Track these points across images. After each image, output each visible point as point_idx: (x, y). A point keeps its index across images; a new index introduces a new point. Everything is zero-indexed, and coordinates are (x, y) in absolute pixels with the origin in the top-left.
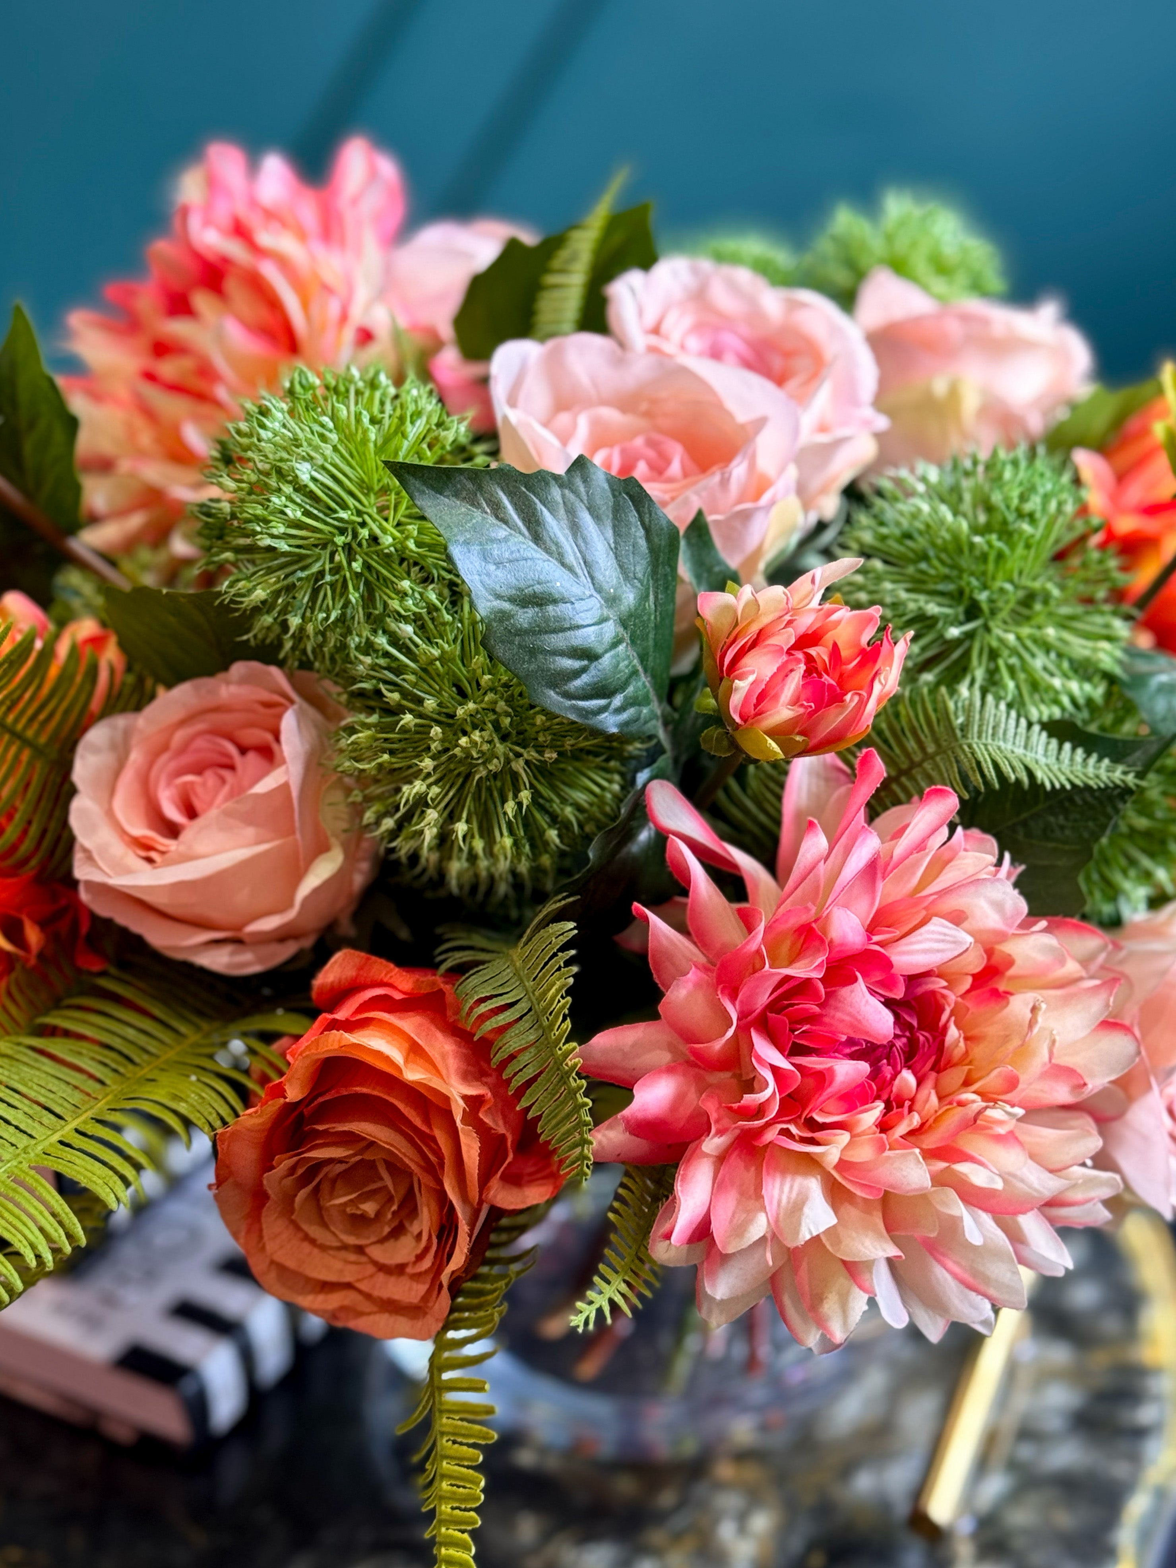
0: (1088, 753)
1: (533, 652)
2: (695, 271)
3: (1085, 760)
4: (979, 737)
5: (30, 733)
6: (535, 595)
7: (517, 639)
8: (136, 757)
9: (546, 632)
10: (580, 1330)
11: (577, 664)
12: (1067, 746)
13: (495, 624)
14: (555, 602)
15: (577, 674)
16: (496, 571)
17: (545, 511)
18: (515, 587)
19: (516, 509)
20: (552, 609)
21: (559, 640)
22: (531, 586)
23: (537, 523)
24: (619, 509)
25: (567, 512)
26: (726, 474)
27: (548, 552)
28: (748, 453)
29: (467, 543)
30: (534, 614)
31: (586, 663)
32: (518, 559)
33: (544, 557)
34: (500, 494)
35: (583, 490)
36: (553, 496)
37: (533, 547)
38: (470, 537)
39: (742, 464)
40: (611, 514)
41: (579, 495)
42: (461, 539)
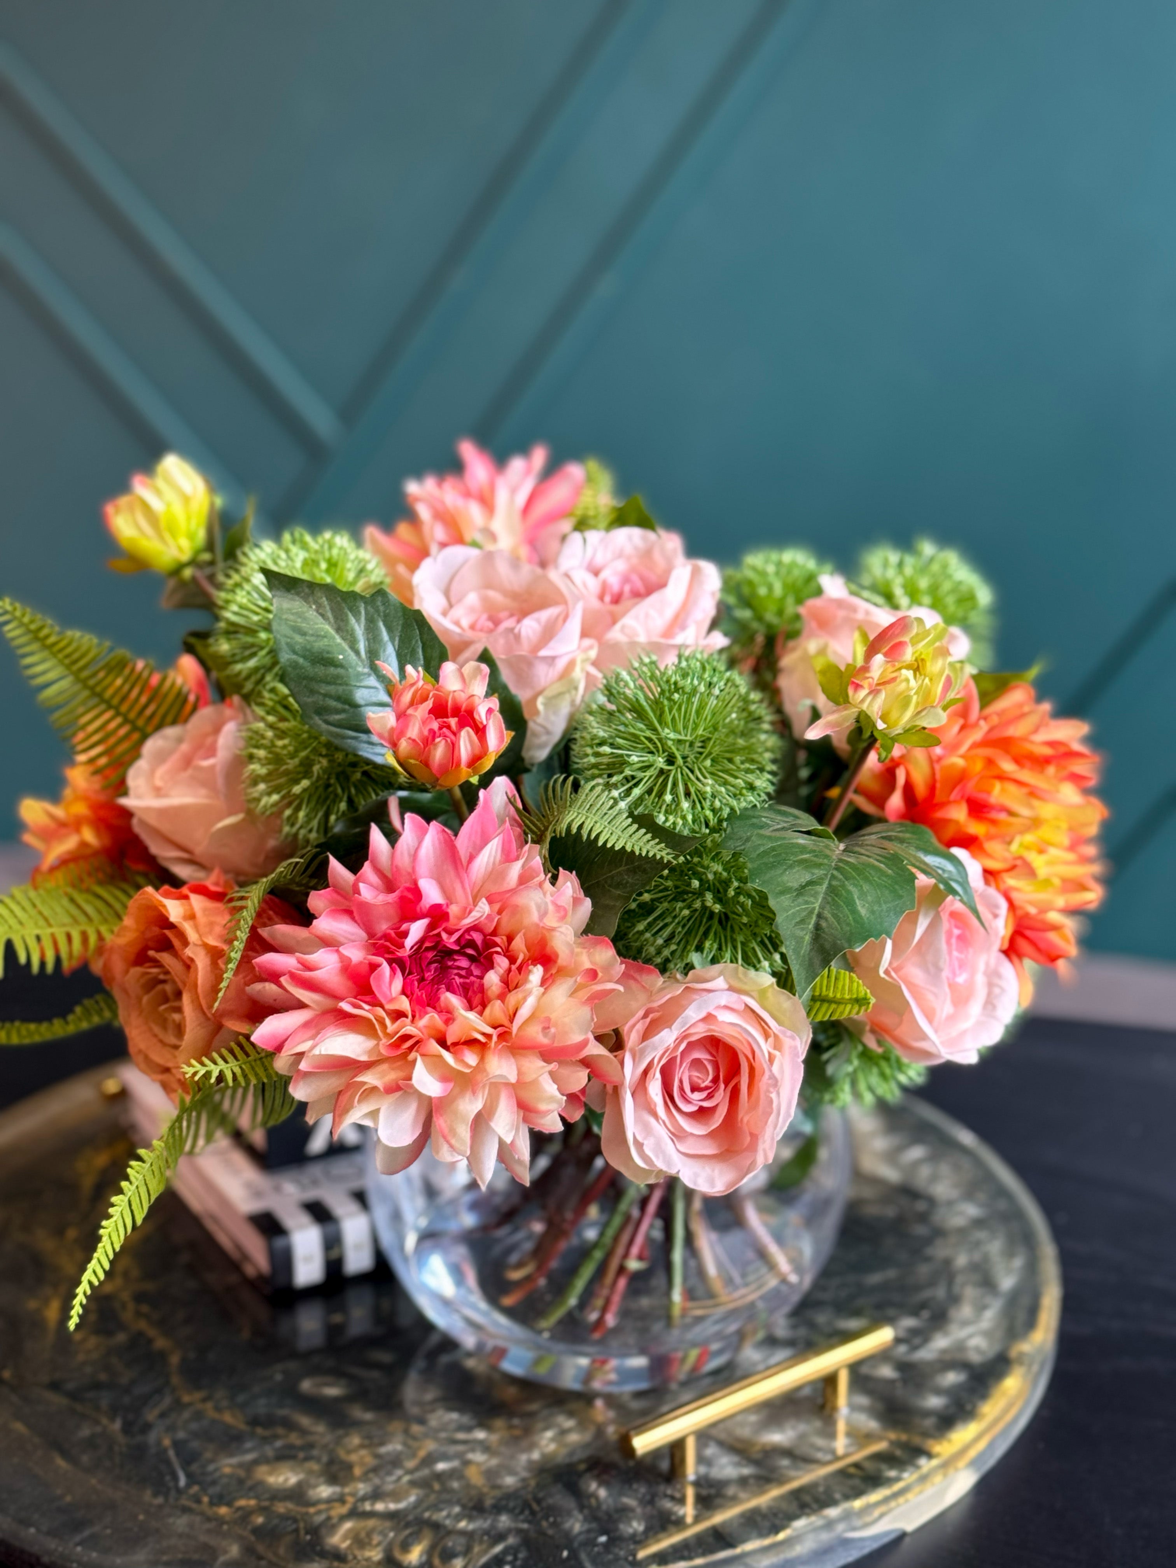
0: (653, 838)
1: (312, 692)
3: (648, 841)
4: (579, 808)
5: (140, 723)
6: (323, 659)
7: (304, 682)
8: (185, 747)
9: (324, 682)
10: (187, 1076)
11: (339, 706)
12: (643, 831)
13: (289, 669)
14: (337, 666)
15: (338, 712)
16: (299, 639)
17: (350, 615)
18: (309, 650)
19: (332, 609)
20: (332, 670)
21: (331, 689)
22: (321, 653)
23: (342, 620)
24: (406, 626)
25: (366, 619)
26: (516, 631)
27: (343, 639)
28: (538, 621)
29: (286, 620)
30: (320, 671)
31: (347, 707)
32: (318, 636)
33: (339, 640)
34: (324, 599)
35: (382, 608)
36: (358, 607)
37: (332, 632)
38: (291, 617)
39: (530, 627)
40: (400, 628)
41: (378, 611)
42: (284, 617)
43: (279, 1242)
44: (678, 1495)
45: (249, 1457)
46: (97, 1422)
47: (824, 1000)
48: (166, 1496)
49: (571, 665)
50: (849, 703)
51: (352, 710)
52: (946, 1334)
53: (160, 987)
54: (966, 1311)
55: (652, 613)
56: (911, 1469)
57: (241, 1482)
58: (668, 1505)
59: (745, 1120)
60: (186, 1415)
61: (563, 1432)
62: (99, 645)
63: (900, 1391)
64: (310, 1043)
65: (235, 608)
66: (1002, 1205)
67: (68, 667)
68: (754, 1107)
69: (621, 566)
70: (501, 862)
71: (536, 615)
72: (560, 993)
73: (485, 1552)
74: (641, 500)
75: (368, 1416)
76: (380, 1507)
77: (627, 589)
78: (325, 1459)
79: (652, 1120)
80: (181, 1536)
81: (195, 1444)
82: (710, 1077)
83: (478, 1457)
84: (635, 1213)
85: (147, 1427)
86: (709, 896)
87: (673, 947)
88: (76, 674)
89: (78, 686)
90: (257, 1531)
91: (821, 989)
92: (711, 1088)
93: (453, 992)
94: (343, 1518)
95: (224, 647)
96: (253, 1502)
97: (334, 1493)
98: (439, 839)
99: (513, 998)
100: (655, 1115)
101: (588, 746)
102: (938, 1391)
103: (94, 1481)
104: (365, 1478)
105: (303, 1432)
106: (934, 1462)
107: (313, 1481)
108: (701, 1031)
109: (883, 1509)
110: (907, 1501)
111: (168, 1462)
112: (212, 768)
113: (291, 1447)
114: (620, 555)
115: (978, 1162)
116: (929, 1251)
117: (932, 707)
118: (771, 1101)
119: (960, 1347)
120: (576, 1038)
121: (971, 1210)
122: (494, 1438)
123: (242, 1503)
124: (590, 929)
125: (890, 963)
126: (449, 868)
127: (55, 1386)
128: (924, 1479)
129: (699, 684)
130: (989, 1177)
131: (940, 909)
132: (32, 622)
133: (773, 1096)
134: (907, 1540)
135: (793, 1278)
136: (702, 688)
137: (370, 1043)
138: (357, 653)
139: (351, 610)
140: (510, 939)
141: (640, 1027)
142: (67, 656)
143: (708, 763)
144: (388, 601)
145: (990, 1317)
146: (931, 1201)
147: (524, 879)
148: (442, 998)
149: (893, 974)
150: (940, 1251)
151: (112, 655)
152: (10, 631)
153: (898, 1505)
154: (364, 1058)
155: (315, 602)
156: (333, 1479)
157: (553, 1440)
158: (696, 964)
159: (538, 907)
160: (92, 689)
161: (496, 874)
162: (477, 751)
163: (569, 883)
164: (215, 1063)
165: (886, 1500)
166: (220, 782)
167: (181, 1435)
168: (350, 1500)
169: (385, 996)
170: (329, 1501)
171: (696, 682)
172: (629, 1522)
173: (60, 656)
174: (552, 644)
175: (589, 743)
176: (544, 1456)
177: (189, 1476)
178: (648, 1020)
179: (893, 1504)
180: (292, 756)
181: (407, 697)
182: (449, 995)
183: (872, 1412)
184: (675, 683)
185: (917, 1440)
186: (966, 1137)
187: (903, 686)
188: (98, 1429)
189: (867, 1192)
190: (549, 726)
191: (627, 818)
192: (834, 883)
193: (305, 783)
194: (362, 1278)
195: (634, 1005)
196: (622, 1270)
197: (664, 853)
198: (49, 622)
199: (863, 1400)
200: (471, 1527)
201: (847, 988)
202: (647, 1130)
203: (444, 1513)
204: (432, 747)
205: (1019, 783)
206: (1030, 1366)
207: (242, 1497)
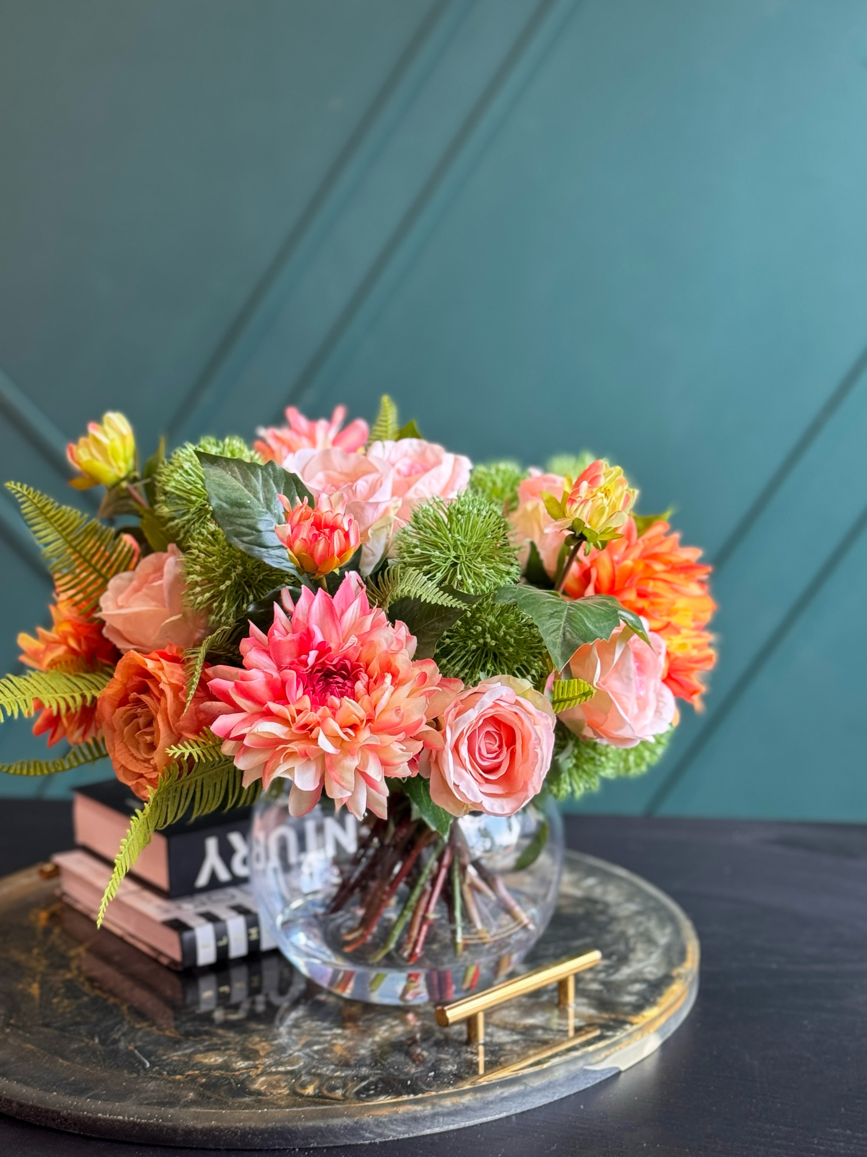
0: (453, 598)
1: (232, 523)
2: (420, 445)
3: (451, 600)
4: (405, 584)
5: (104, 571)
6: (237, 503)
7: (227, 518)
8: (135, 583)
9: (239, 517)
10: (170, 755)
11: (249, 531)
12: (447, 594)
13: (217, 510)
14: (246, 507)
15: (248, 535)
16: (221, 491)
17: (252, 477)
18: (229, 498)
19: (241, 474)
20: (244, 510)
21: (244, 521)
22: (237, 499)
23: (248, 480)
24: (287, 484)
25: (263, 480)
26: (354, 488)
27: (250, 491)
28: (367, 482)
29: (214, 480)
30: (236, 510)
31: (254, 532)
32: (234, 490)
33: (247, 492)
34: (236, 468)
35: (272, 473)
36: (257, 472)
37: (243, 488)
38: (217, 479)
39: (362, 485)
40: (283, 485)
41: (269, 474)
42: (212, 478)
43: (187, 935)
44: (475, 1051)
45: (188, 1051)
46: (83, 1041)
47: (560, 701)
48: (138, 1072)
49: (387, 510)
50: (565, 517)
51: (257, 533)
52: (629, 966)
53: (135, 720)
54: (640, 955)
55: (433, 481)
56: (621, 1031)
57: (186, 1063)
58: (469, 1056)
59: (520, 769)
60: (140, 1034)
61: (392, 1027)
62: (82, 516)
63: (605, 995)
64: (249, 729)
65: (173, 484)
66: (652, 904)
67: (60, 532)
68: (525, 760)
69: (407, 461)
70: (360, 617)
71: (365, 478)
72: (405, 690)
73: (356, 1086)
74: (415, 424)
75: (262, 1027)
76: (281, 1069)
77: (413, 471)
78: (239, 1049)
79: (464, 771)
80: (153, 1091)
81: (150, 1047)
82: (498, 744)
83: (341, 1042)
84: (429, 888)
85: (116, 1042)
86: (488, 636)
87: (466, 671)
88: (65, 538)
89: (67, 546)
90: (202, 1085)
91: (558, 695)
92: (496, 752)
93: (335, 696)
94: (258, 1076)
95: (165, 510)
96: (197, 1072)
97: (249, 1065)
98: (323, 601)
99: (375, 694)
100: (466, 769)
101: (405, 552)
102: (630, 994)
103: (87, 1069)
104: (267, 1055)
105: (221, 1037)
106: (635, 1027)
107: (233, 1059)
108: (491, 712)
109: (607, 1053)
110: (620, 1049)
111: (134, 1056)
112: (161, 585)
113: (216, 1044)
114: (405, 455)
115: (631, 884)
116: (610, 928)
117: (619, 512)
118: (537, 754)
119: (640, 972)
120: (416, 717)
121: (632, 907)
122: (348, 1032)
123: (190, 1072)
124: (418, 656)
125: (599, 680)
126: (328, 620)
127: (47, 1025)
128: (630, 1035)
129: (473, 509)
130: (640, 891)
131: (628, 643)
132: (39, 501)
133: (538, 750)
134: (622, 1075)
135: (531, 927)
136: (475, 511)
137: (286, 729)
138: (259, 500)
139: (253, 473)
140: (367, 665)
141: (453, 712)
142: (60, 525)
143: (479, 559)
144: (275, 469)
145: (655, 957)
146: (607, 905)
147: (375, 626)
148: (329, 699)
149: (602, 685)
150: (616, 928)
151: (89, 523)
152: (25, 508)
153: (616, 1051)
154: (283, 737)
155: (231, 470)
156: (246, 1058)
157: (386, 1031)
158: (482, 678)
159: (386, 640)
160: (74, 548)
161: (357, 625)
162: (343, 547)
163: (403, 629)
164: (186, 748)
165: (607, 1047)
166: (166, 594)
167: (139, 1044)
168: (261, 1068)
169: (292, 699)
170: (247, 1068)
171: (471, 508)
172: (446, 1065)
173: (56, 525)
174: (376, 495)
175: (406, 550)
176: (382, 1038)
177: (150, 1062)
178: (458, 708)
179: (613, 1050)
180: (218, 567)
181: (297, 518)
182: (333, 697)
183: (590, 1005)
184: (458, 510)
185: (622, 1017)
186: (621, 872)
187: (600, 501)
188: (83, 1044)
189: (564, 902)
190: (374, 550)
191: (436, 587)
192: (570, 612)
193: (228, 583)
194: (242, 960)
195: (448, 700)
196: (424, 919)
197: (462, 606)
198: (52, 500)
199: (584, 1000)
200: (343, 1075)
201: (576, 689)
202: (461, 777)
203: (325, 1069)
204: (316, 543)
205: (665, 581)
206: (686, 978)
207: (189, 1070)
